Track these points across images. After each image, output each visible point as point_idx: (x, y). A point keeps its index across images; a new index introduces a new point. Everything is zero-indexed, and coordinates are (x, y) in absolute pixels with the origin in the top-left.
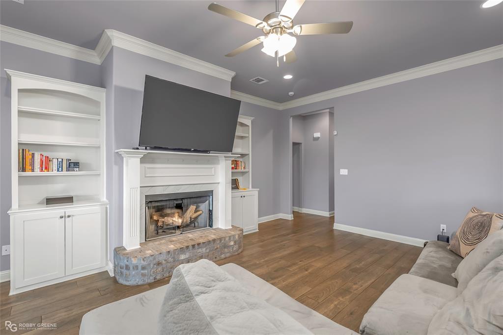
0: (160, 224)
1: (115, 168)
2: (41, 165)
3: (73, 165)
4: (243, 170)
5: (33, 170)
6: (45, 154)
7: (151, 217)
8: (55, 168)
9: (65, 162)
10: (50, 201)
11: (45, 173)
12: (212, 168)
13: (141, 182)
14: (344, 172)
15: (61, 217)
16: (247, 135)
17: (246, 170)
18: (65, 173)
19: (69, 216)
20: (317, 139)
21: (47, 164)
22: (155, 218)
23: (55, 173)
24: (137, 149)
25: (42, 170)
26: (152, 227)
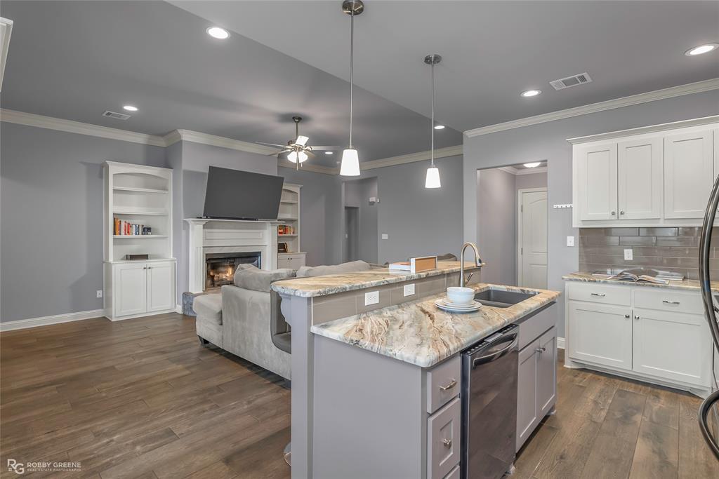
0: (215, 279)
1: (183, 233)
2: (125, 230)
3: (147, 230)
4: (292, 234)
5: (120, 234)
6: (128, 221)
7: (208, 273)
8: (134, 232)
9: (140, 228)
10: (133, 257)
11: (127, 236)
12: (260, 233)
13: (204, 243)
14: (385, 237)
15: (145, 268)
16: (296, 202)
17: (295, 235)
18: (141, 236)
19: (149, 268)
20: (372, 203)
21: (129, 229)
22: (212, 274)
23: (134, 236)
24: (201, 218)
25: (125, 234)
26: (209, 282)
